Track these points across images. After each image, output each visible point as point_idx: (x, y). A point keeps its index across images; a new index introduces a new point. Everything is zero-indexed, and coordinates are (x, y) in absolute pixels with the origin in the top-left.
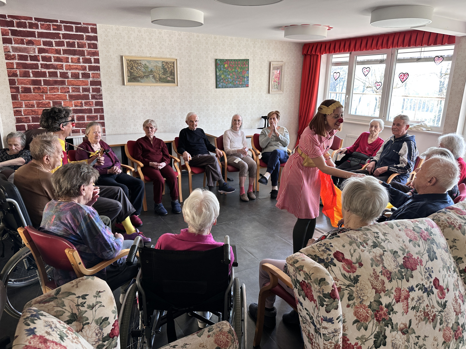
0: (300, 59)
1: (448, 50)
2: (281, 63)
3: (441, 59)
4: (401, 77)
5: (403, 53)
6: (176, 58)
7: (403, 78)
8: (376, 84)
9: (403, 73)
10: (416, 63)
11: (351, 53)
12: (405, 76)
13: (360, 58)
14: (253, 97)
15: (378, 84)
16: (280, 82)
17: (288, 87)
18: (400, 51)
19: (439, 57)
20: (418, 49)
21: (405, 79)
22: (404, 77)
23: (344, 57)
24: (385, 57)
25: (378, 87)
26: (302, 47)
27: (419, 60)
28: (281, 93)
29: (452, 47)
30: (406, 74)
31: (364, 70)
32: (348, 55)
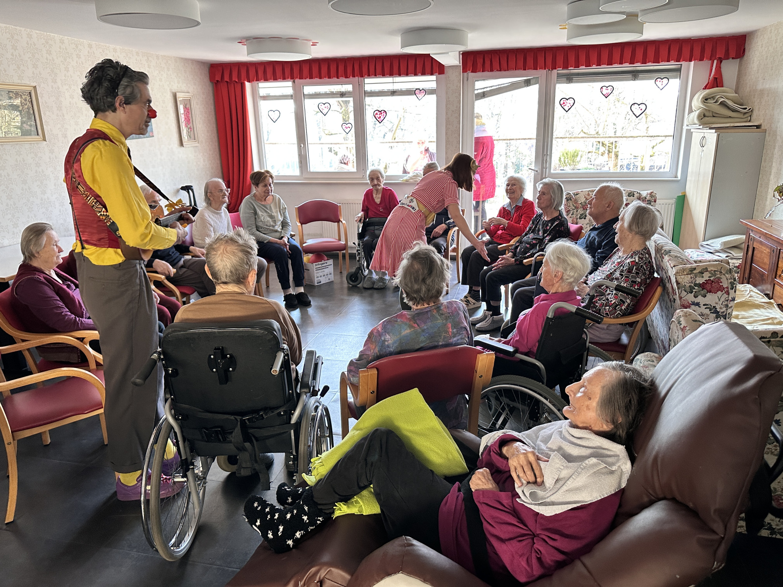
0: (208, 88)
1: (429, 81)
2: (187, 94)
3: (423, 92)
4: (377, 115)
5: (372, 84)
6: (34, 84)
7: (380, 117)
8: (344, 127)
9: (379, 111)
10: (391, 97)
11: (294, 82)
12: (382, 114)
13: (308, 89)
14: (161, 154)
15: (347, 126)
16: (192, 127)
17: (203, 135)
18: (367, 80)
19: (421, 90)
20: (390, 79)
21: (382, 118)
22: (380, 115)
23: (285, 87)
24: (349, 88)
25: (347, 130)
26: (208, 70)
27: (393, 93)
28: (196, 145)
29: (434, 78)
30: (382, 112)
31: (322, 107)
32: (289, 83)
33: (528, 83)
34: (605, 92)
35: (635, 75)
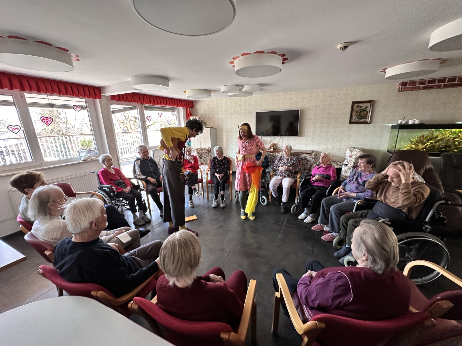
3: (79, 108)
4: (44, 120)
9: (45, 117)
15: (15, 128)
19: (77, 106)
21: (49, 122)
25: (15, 131)
27: (52, 106)
30: (49, 118)
33: (131, 109)
34: (160, 115)
35: (165, 110)
